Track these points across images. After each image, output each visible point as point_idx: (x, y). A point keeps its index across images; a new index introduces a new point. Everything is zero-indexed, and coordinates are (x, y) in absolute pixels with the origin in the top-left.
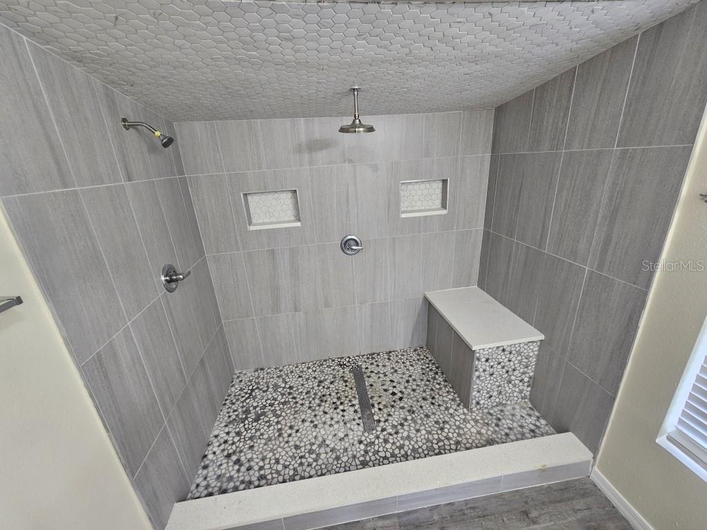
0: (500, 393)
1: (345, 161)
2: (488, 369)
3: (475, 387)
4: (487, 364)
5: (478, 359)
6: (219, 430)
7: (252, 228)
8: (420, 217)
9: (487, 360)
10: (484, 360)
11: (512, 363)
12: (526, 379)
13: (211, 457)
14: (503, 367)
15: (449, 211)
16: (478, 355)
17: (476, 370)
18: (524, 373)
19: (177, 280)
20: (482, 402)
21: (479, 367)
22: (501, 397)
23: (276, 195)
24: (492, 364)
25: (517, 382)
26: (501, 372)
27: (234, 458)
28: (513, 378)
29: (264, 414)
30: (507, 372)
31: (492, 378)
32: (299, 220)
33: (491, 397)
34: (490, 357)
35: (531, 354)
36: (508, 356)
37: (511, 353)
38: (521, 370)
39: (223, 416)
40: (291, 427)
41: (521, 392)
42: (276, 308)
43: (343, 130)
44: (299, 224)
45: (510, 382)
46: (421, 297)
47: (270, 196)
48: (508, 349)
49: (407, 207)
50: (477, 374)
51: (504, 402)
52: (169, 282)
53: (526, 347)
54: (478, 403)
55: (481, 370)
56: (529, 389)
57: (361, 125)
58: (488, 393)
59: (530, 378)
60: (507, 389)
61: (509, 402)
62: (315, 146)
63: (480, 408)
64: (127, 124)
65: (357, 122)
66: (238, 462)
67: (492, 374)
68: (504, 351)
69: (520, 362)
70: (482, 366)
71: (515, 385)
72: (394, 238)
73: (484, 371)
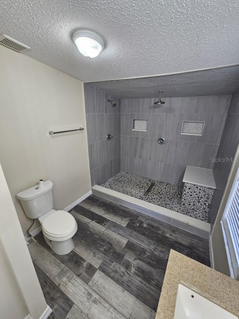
0: (194, 205)
1: (164, 112)
2: (189, 192)
3: (183, 197)
4: (189, 190)
5: (186, 187)
6: (110, 180)
7: (133, 130)
9: (189, 189)
10: (188, 188)
11: (200, 194)
12: (207, 204)
13: (106, 183)
14: (196, 194)
15: (203, 135)
16: (186, 185)
17: (185, 191)
18: (206, 201)
19: (110, 138)
20: (186, 205)
21: (186, 190)
22: (194, 206)
23: (142, 121)
24: (191, 191)
25: (202, 203)
26: (195, 196)
27: (110, 185)
28: (200, 201)
29: (122, 182)
30: (198, 197)
31: (191, 197)
33: (190, 204)
34: (191, 188)
35: (210, 194)
36: (199, 190)
37: (200, 190)
38: (205, 199)
39: (113, 178)
40: (126, 187)
42: (135, 156)
44: (146, 131)
45: (199, 202)
46: (185, 167)
47: (141, 121)
48: (199, 187)
49: (187, 131)
50: (185, 192)
51: (196, 209)
52: (108, 138)
53: (208, 190)
54: (184, 205)
55: (187, 192)
56: (208, 209)
58: (189, 202)
59: (209, 204)
60: (198, 204)
61: (198, 211)
63: (185, 207)
64: (109, 101)
65: (159, 101)
66: (111, 186)
67: (191, 195)
68: (197, 187)
69: (204, 195)
70: (187, 190)
71: (201, 205)
72: (177, 141)
73: (188, 192)
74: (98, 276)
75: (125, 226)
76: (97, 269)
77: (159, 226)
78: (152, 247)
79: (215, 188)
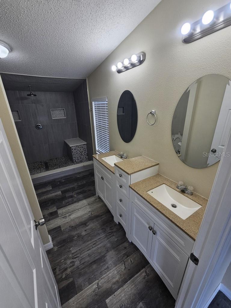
0: (80, 158)
3: (74, 157)
5: (73, 149)
8: (58, 119)
9: (75, 150)
11: (81, 150)
12: (86, 154)
14: (79, 151)
15: (66, 117)
17: (73, 152)
20: (76, 161)
26: (79, 153)
28: (83, 154)
30: (81, 152)
32: (20, 119)
33: (78, 159)
35: (85, 148)
37: (80, 147)
38: (84, 152)
41: (85, 157)
43: (28, 95)
44: (20, 120)
46: (63, 141)
50: (73, 153)
53: (83, 146)
54: (75, 161)
57: (32, 94)
58: (77, 158)
59: (87, 154)
62: (23, 99)
67: (77, 153)
68: (78, 147)
69: (83, 150)
70: (74, 151)
71: (83, 156)
72: (52, 125)
73: (75, 152)
74: (60, 211)
75: (51, 189)
76: (57, 211)
77: (71, 176)
78: (76, 184)
79: (86, 143)
